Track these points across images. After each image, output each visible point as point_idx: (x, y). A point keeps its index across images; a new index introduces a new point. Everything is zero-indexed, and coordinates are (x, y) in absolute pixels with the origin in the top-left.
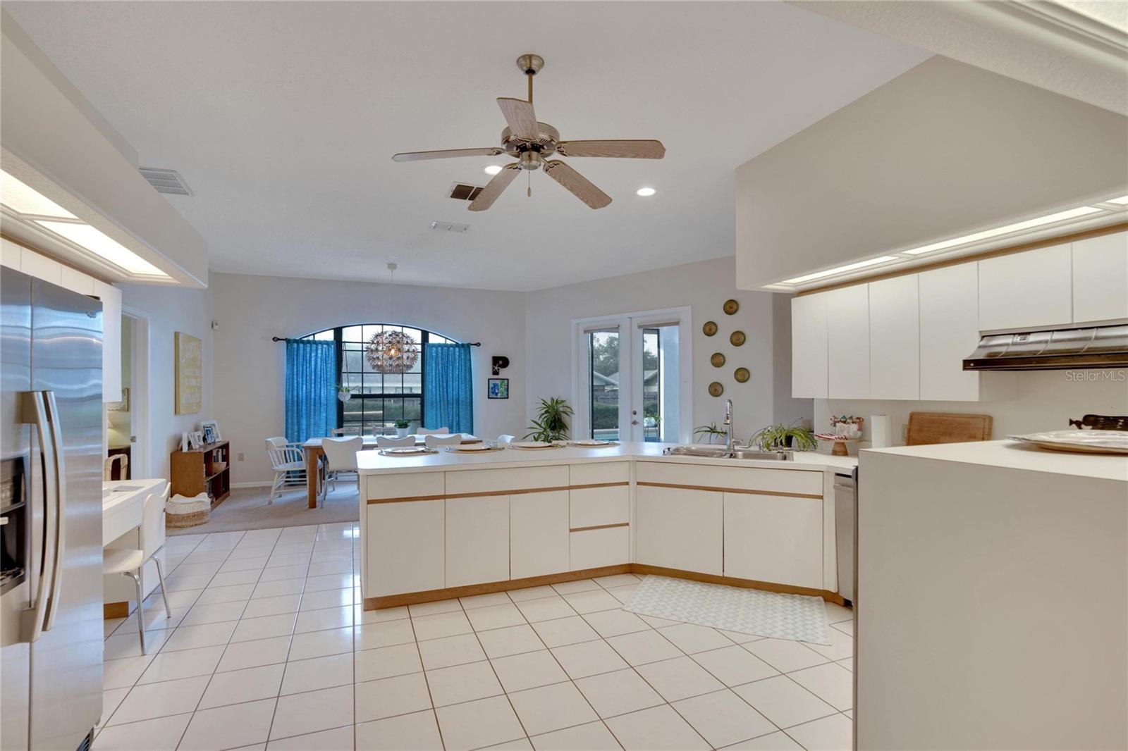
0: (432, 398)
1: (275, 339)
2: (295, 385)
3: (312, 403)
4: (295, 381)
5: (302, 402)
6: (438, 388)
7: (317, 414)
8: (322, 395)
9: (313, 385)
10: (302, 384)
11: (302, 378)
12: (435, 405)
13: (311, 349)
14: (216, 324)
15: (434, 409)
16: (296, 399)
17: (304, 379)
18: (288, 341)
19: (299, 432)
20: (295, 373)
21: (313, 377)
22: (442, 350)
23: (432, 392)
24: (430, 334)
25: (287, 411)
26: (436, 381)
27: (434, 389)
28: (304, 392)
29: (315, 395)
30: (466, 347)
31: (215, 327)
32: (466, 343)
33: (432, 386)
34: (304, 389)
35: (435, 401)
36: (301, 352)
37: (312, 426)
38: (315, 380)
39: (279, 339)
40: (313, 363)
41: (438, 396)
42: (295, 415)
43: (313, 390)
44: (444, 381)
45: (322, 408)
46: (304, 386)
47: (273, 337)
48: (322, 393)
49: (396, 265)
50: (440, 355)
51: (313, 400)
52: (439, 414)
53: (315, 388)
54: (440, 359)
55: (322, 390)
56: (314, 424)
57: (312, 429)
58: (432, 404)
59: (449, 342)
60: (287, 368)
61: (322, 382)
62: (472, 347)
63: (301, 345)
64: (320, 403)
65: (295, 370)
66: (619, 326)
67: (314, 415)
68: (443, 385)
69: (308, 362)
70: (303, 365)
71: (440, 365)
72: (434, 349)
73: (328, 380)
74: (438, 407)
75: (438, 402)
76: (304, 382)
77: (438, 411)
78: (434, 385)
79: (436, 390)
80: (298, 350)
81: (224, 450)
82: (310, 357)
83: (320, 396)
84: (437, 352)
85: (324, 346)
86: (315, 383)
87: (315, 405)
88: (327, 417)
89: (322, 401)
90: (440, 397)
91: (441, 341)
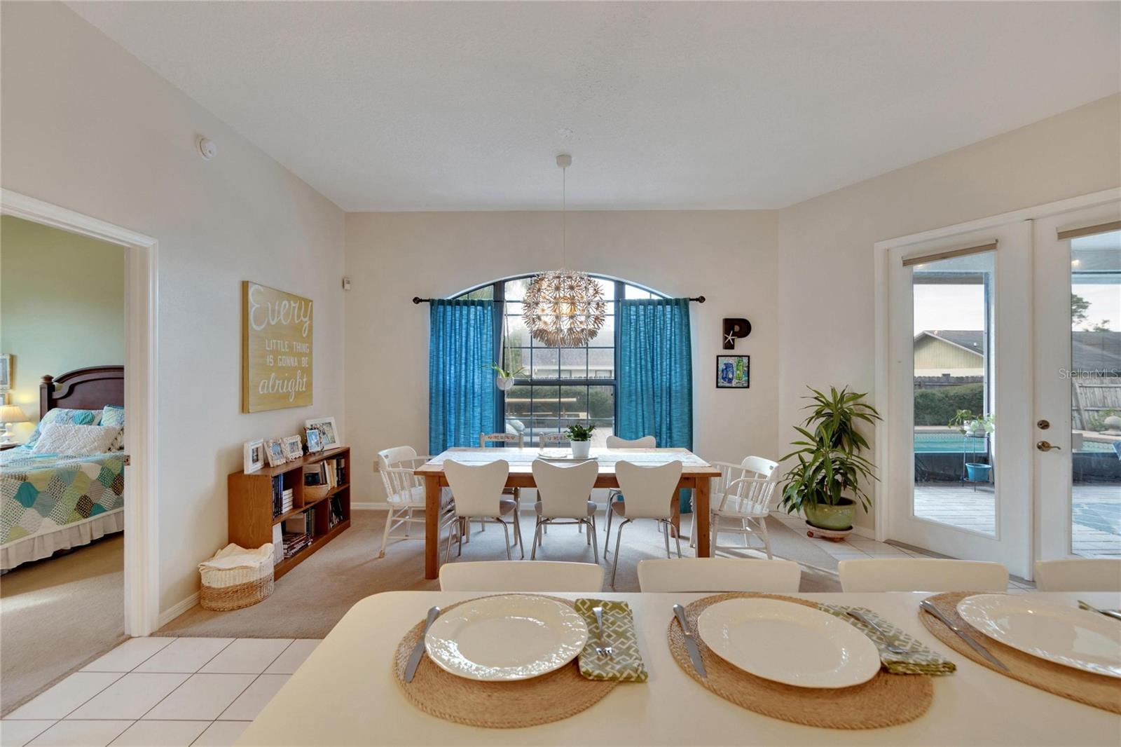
0: (630, 386)
1: (417, 300)
2: (441, 366)
3: (463, 393)
4: (441, 360)
5: (450, 390)
6: (639, 369)
7: (468, 409)
8: (476, 380)
9: (463, 366)
10: (450, 365)
11: (450, 355)
12: (634, 397)
13: (461, 312)
14: (348, 283)
15: (634, 404)
16: (441, 386)
17: (453, 357)
18: (432, 302)
19: (444, 434)
20: (441, 349)
21: (464, 355)
22: (645, 310)
23: (630, 377)
24: (627, 286)
25: (431, 404)
26: (636, 360)
27: (633, 372)
28: (453, 376)
29: (466, 381)
30: (682, 305)
31: (347, 286)
32: (681, 297)
33: (630, 367)
34: (452, 372)
35: (634, 391)
36: (449, 318)
37: (462, 426)
38: (466, 359)
39: (421, 301)
40: (464, 334)
41: (639, 384)
42: (441, 409)
43: (463, 373)
44: (649, 359)
45: (476, 401)
46: (453, 368)
47: (413, 298)
48: (476, 377)
49: (569, 157)
50: (642, 317)
51: (463, 388)
52: (640, 412)
53: (466, 370)
54: (642, 325)
55: (476, 374)
56: (465, 424)
57: (462, 431)
58: (630, 396)
59: (655, 297)
60: (431, 341)
61: (476, 361)
62: (691, 302)
63: (449, 308)
64: (474, 393)
65: (441, 345)
66: (997, 241)
67: (465, 410)
68: (646, 366)
69: (457, 331)
70: (451, 337)
71: (642, 334)
72: (633, 309)
73: (483, 359)
74: (640, 401)
75: (639, 394)
76: (453, 362)
77: (640, 407)
78: (633, 365)
79: (636, 375)
80: (444, 314)
81: (343, 461)
82: (461, 325)
83: (473, 383)
84: (637, 312)
85: (479, 308)
86: (466, 363)
87: (465, 396)
88: (481, 414)
89: (476, 390)
90: (642, 386)
91: (645, 296)
